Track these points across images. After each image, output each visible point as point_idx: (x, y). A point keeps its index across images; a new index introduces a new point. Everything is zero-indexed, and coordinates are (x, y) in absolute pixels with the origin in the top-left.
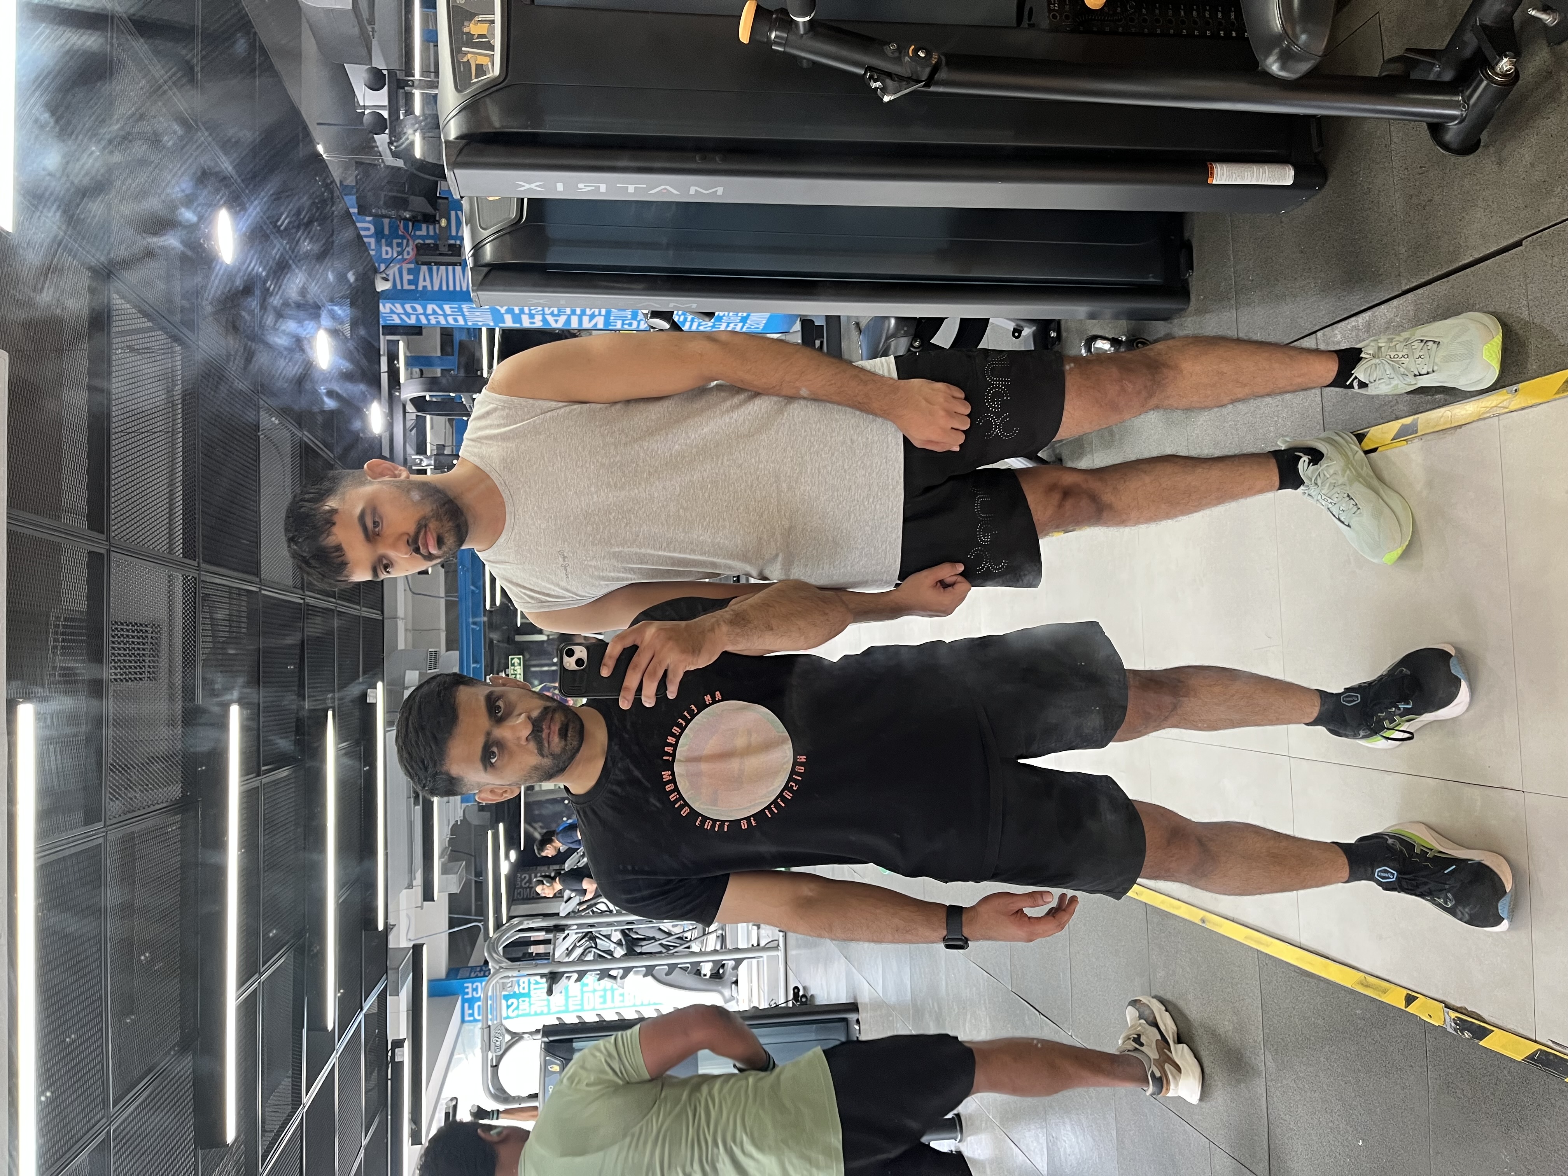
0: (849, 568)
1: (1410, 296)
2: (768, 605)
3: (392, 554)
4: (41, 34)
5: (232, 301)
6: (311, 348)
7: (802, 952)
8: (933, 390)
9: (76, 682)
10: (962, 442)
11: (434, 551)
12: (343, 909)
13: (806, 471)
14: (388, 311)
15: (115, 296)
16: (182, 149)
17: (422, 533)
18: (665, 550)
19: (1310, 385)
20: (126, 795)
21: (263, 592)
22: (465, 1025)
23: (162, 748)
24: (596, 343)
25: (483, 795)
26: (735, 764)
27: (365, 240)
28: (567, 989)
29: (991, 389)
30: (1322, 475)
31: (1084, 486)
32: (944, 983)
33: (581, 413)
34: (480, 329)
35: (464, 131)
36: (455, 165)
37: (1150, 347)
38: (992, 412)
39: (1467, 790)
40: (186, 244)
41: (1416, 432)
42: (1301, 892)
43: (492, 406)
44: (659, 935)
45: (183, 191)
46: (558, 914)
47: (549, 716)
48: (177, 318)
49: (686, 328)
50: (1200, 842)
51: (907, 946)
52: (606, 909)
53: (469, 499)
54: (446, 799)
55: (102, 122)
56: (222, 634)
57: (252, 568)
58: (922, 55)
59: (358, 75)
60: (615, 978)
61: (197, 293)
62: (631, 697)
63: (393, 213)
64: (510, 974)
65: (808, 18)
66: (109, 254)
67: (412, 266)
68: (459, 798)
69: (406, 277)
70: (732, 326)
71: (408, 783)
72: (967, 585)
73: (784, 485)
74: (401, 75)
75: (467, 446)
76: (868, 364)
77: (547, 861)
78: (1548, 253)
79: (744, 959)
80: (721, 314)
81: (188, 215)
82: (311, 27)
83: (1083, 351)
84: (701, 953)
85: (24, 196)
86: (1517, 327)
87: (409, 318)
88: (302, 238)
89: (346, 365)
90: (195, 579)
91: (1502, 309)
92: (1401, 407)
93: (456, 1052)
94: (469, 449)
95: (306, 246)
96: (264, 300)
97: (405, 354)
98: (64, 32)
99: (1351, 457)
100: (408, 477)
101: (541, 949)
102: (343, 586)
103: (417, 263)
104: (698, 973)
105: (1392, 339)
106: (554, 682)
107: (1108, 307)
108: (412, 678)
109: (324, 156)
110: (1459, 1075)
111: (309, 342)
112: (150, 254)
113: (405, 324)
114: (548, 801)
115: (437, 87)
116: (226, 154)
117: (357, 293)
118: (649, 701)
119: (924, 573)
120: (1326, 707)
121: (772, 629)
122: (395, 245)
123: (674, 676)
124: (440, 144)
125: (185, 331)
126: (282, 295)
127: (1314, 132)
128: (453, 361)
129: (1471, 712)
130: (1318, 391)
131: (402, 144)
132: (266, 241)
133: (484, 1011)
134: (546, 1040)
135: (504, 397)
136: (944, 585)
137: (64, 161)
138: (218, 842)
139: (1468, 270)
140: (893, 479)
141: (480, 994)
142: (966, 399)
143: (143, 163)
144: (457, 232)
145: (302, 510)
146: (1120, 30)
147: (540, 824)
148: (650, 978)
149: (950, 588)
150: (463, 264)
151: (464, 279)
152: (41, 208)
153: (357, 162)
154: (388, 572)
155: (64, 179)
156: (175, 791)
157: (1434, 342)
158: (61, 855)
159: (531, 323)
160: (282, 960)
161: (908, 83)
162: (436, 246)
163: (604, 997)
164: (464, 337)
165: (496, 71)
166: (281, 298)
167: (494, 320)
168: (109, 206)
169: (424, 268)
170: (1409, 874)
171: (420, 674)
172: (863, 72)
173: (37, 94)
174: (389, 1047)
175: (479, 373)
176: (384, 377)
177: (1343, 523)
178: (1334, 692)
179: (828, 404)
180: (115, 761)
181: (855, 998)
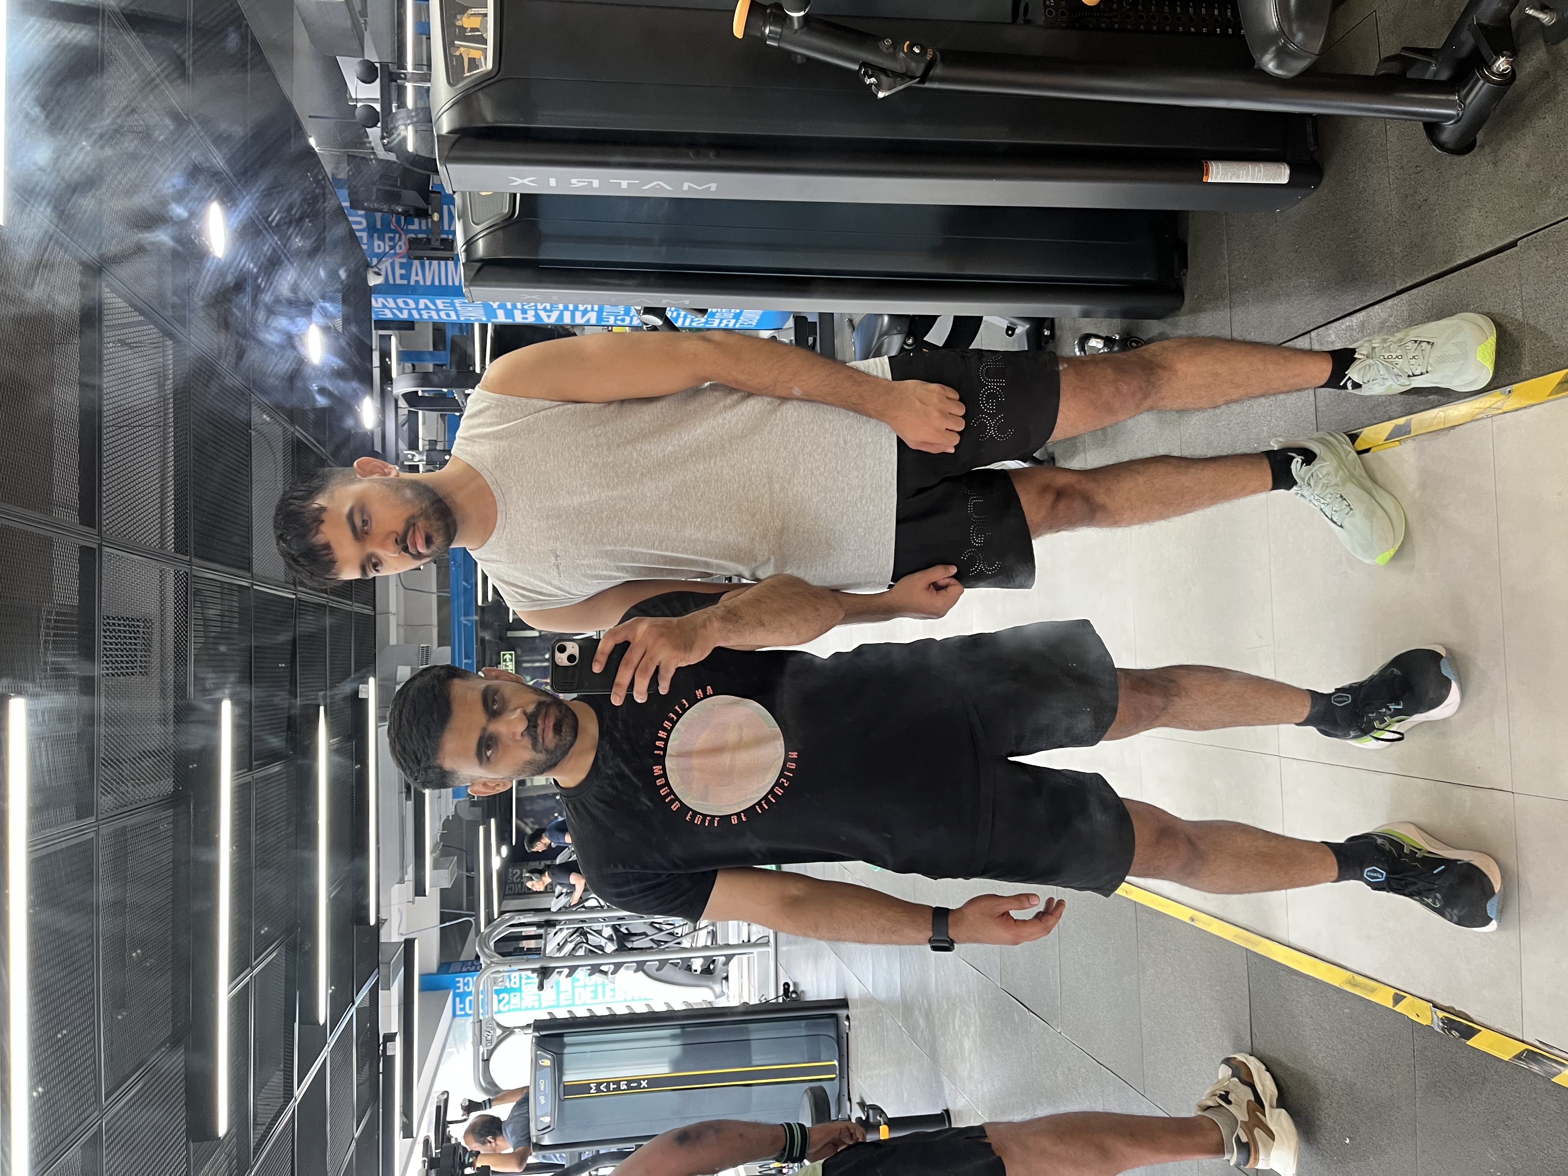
0: (842, 569)
1: (1405, 296)
2: (760, 601)
3: (381, 552)
4: (31, 27)
5: (224, 296)
6: (303, 345)
7: (793, 948)
8: (927, 390)
9: (68, 676)
10: (957, 442)
11: (423, 550)
12: (334, 904)
13: (799, 472)
14: (380, 305)
15: (107, 290)
16: (174, 143)
17: (411, 532)
18: (657, 549)
19: (1303, 386)
20: (118, 789)
21: (255, 587)
22: (457, 1019)
23: (154, 744)
24: (588, 340)
25: (476, 788)
26: (726, 759)
27: (358, 234)
28: (558, 983)
29: (986, 390)
30: (1315, 476)
31: (1078, 487)
32: (933, 980)
33: (575, 412)
34: (473, 325)
35: (457, 125)
36: (448, 159)
37: (1144, 347)
38: (986, 414)
39: (1458, 791)
40: (178, 240)
41: (1410, 432)
42: (1290, 891)
43: (484, 404)
44: (650, 931)
45: (174, 186)
46: (549, 909)
47: (543, 712)
48: (169, 313)
49: (678, 324)
50: (1190, 842)
51: (896, 948)
52: (597, 904)
53: (460, 499)
54: (437, 791)
55: (92, 117)
56: (213, 629)
57: (245, 564)
58: (917, 51)
59: (350, 69)
60: (605, 973)
61: (189, 289)
62: (623, 693)
63: (385, 208)
64: (501, 969)
65: (802, 13)
66: (100, 248)
67: (404, 260)
68: (450, 790)
69: (399, 271)
70: (725, 322)
71: (400, 774)
72: (959, 587)
73: (777, 486)
74: (393, 68)
75: (459, 444)
76: (861, 365)
77: (538, 856)
78: (1542, 253)
79: (734, 955)
80: (714, 310)
81: (179, 211)
82: (303, 20)
83: (1077, 350)
84: (692, 949)
85: (15, 190)
86: (1510, 328)
87: (401, 313)
88: (294, 235)
89: (337, 363)
90: (187, 574)
91: (1495, 310)
92: (1394, 407)
93: (447, 1046)
94: (461, 447)
95: (297, 242)
96: (256, 297)
97: (397, 348)
98: (54, 26)
99: (1344, 458)
100: (398, 475)
101: (532, 944)
102: (333, 584)
103: (409, 258)
104: (689, 968)
105: (1386, 339)
106: (546, 678)
107: (1101, 307)
108: (404, 673)
109: (316, 149)
110: (1446, 1075)
111: (301, 339)
112: (140, 249)
113: (397, 319)
114: (539, 797)
115: (429, 81)
116: (218, 148)
117: (349, 289)
118: (640, 697)
119: (918, 575)
120: (1317, 708)
121: (763, 625)
122: (387, 239)
123: (667, 671)
124: (433, 141)
125: (177, 325)
126: (273, 292)
127: (1309, 129)
128: (445, 356)
129: (1461, 714)
130: (1311, 392)
131: (394, 139)
132: (258, 236)
133: (475, 1005)
134: (537, 1034)
135: (497, 396)
136: (937, 587)
137: (55, 156)
138: (210, 840)
139: (1463, 270)
140: (886, 481)
141: (472, 988)
142: (960, 400)
143: (134, 157)
144: (450, 226)
145: (292, 507)
146: (1116, 26)
147: (532, 819)
148: (640, 973)
149: (943, 591)
150: (455, 258)
151: (456, 274)
152: (32, 201)
153: (348, 156)
154: (377, 571)
155: (54, 174)
156: (167, 786)
157: (1428, 342)
158: (51, 850)
159: (524, 318)
160: (274, 954)
161: (903, 79)
162: (429, 240)
163: (595, 992)
164: (457, 333)
165: (488, 65)
166: (272, 295)
167: (486, 315)
168: (100, 202)
169: (416, 263)
170: (1397, 874)
171: (412, 669)
172: (857, 68)
173: (27, 88)
174: (381, 1041)
175: (471, 369)
176: (376, 373)
177: (1335, 523)
178: (1325, 692)
179: (821, 406)
180: (107, 756)
181: (845, 993)
